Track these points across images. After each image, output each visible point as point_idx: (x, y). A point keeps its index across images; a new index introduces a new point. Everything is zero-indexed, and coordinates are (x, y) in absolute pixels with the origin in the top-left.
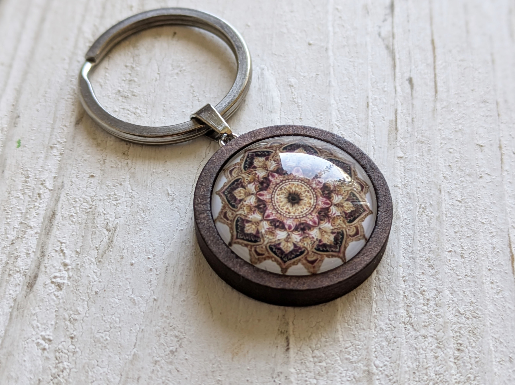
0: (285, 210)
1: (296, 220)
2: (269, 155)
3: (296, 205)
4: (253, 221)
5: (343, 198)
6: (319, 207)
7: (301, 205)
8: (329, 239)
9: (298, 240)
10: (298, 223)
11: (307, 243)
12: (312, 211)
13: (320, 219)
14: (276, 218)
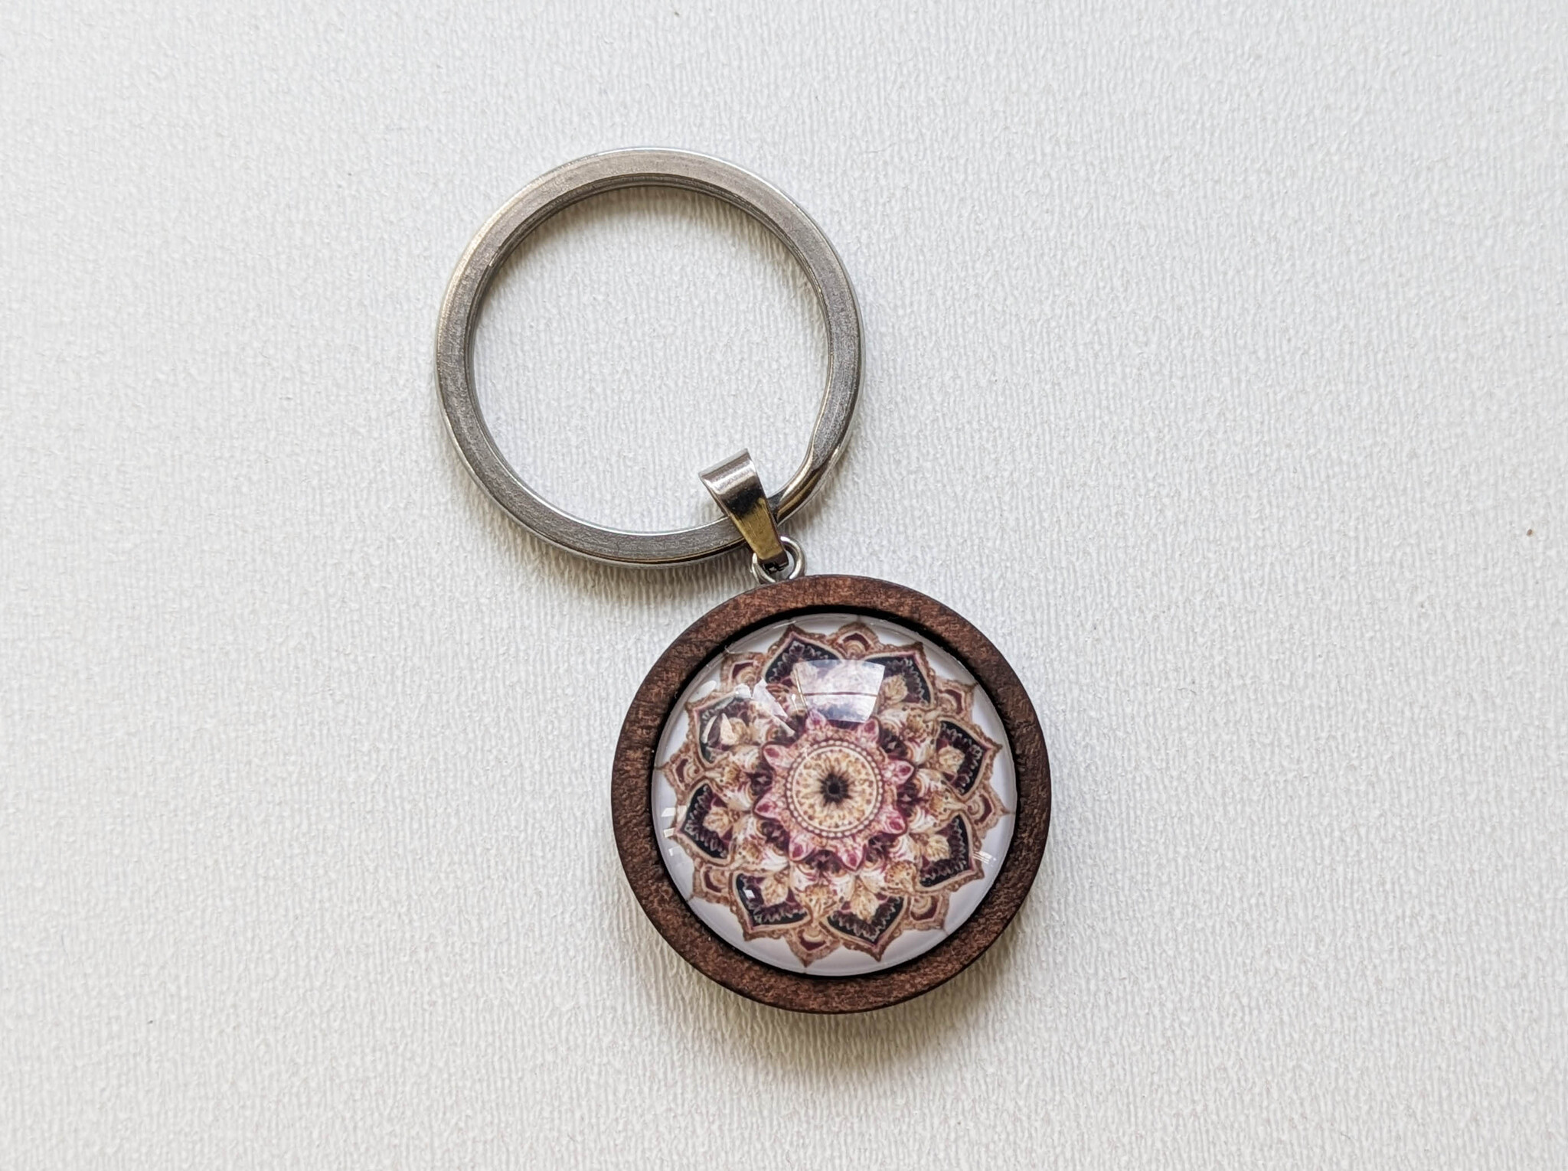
4: (731, 806)
5: (934, 825)
6: (878, 827)
7: (843, 809)
8: (866, 907)
10: (818, 848)
12: (860, 831)
13: (868, 856)
14: (779, 818)
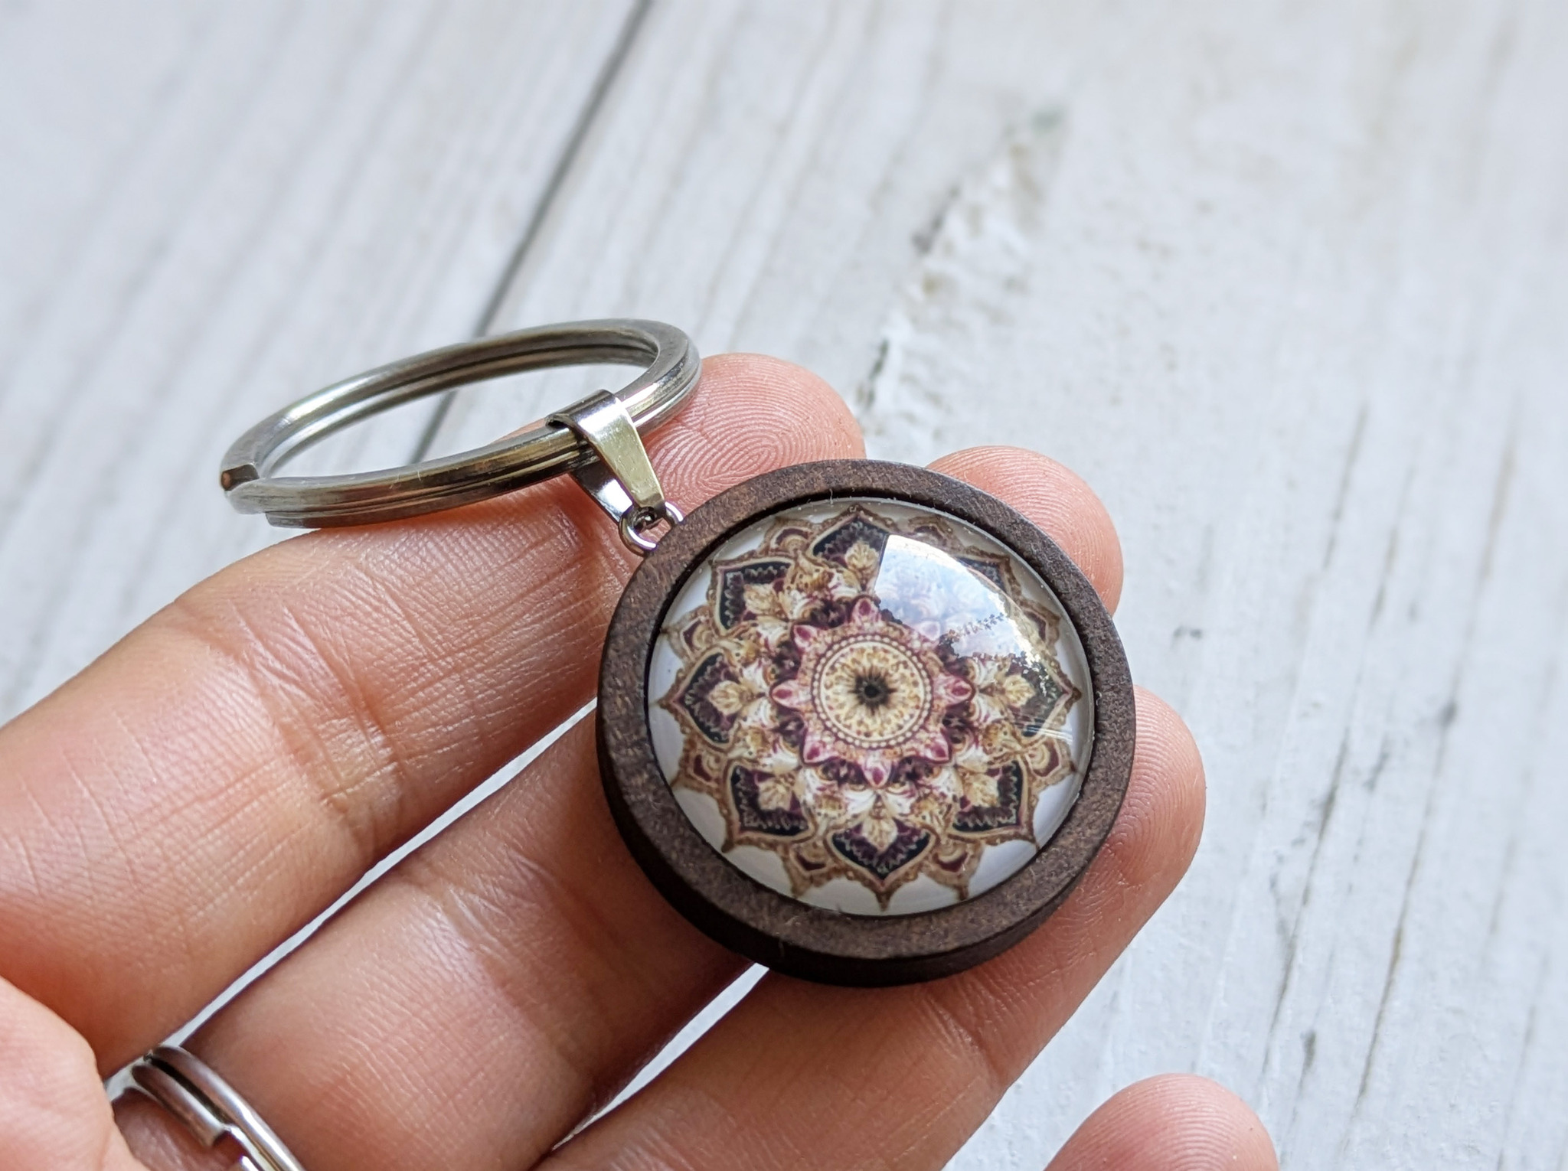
0: (855, 727)
1: (888, 751)
2: (781, 574)
3: (882, 709)
4: (777, 772)
5: (1000, 668)
6: (943, 704)
7: (895, 707)
8: (985, 792)
9: (907, 811)
10: (896, 761)
11: (931, 814)
12: (927, 719)
13: (953, 740)
14: (836, 754)
